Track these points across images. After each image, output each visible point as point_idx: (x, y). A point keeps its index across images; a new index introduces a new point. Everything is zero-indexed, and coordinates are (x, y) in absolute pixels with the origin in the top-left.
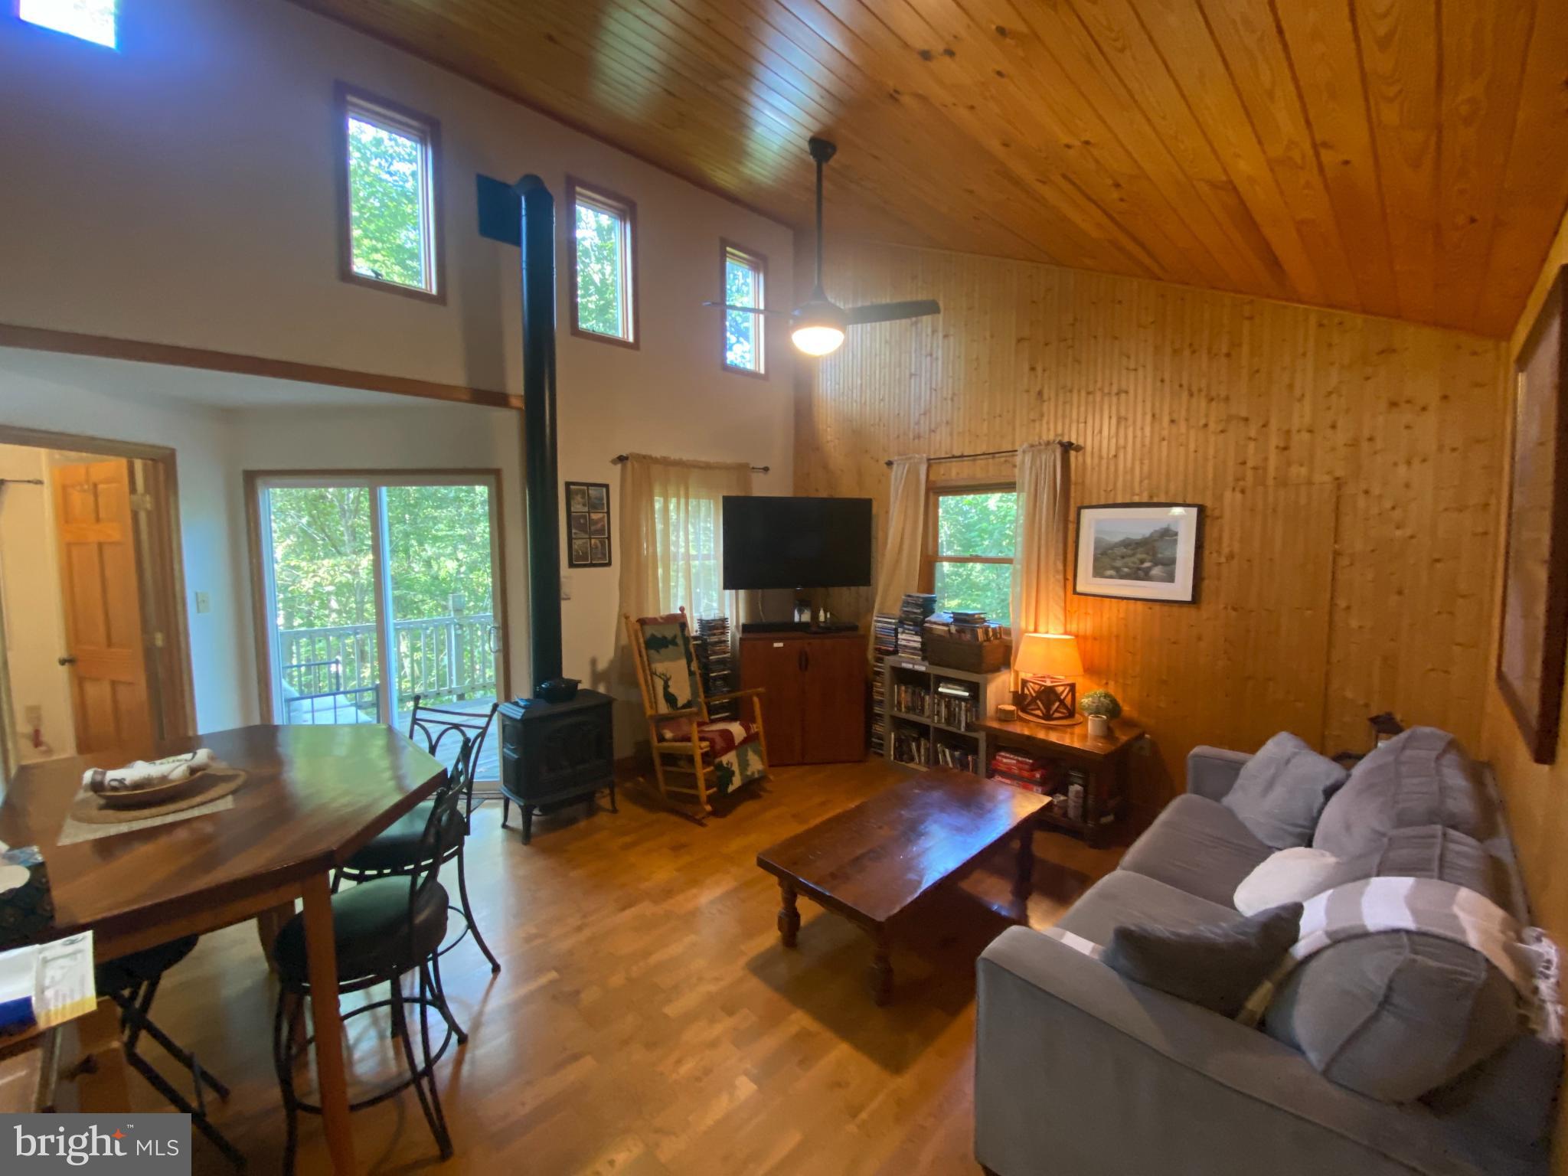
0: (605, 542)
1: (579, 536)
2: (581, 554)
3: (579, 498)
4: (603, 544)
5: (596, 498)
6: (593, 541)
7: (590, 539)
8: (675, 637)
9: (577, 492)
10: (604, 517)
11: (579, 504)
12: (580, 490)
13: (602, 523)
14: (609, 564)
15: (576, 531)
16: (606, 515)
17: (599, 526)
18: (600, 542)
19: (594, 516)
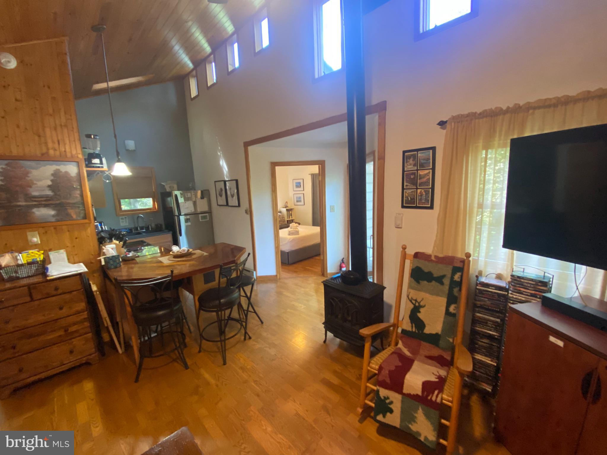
0: (429, 191)
1: (408, 187)
2: (410, 199)
3: (411, 161)
4: (427, 193)
5: (424, 160)
6: (419, 191)
7: (417, 189)
8: (444, 276)
9: (409, 157)
10: (429, 172)
11: (411, 165)
12: (412, 155)
13: (428, 177)
14: (431, 207)
15: (408, 184)
16: (431, 171)
17: (424, 180)
18: (425, 191)
19: (421, 173)
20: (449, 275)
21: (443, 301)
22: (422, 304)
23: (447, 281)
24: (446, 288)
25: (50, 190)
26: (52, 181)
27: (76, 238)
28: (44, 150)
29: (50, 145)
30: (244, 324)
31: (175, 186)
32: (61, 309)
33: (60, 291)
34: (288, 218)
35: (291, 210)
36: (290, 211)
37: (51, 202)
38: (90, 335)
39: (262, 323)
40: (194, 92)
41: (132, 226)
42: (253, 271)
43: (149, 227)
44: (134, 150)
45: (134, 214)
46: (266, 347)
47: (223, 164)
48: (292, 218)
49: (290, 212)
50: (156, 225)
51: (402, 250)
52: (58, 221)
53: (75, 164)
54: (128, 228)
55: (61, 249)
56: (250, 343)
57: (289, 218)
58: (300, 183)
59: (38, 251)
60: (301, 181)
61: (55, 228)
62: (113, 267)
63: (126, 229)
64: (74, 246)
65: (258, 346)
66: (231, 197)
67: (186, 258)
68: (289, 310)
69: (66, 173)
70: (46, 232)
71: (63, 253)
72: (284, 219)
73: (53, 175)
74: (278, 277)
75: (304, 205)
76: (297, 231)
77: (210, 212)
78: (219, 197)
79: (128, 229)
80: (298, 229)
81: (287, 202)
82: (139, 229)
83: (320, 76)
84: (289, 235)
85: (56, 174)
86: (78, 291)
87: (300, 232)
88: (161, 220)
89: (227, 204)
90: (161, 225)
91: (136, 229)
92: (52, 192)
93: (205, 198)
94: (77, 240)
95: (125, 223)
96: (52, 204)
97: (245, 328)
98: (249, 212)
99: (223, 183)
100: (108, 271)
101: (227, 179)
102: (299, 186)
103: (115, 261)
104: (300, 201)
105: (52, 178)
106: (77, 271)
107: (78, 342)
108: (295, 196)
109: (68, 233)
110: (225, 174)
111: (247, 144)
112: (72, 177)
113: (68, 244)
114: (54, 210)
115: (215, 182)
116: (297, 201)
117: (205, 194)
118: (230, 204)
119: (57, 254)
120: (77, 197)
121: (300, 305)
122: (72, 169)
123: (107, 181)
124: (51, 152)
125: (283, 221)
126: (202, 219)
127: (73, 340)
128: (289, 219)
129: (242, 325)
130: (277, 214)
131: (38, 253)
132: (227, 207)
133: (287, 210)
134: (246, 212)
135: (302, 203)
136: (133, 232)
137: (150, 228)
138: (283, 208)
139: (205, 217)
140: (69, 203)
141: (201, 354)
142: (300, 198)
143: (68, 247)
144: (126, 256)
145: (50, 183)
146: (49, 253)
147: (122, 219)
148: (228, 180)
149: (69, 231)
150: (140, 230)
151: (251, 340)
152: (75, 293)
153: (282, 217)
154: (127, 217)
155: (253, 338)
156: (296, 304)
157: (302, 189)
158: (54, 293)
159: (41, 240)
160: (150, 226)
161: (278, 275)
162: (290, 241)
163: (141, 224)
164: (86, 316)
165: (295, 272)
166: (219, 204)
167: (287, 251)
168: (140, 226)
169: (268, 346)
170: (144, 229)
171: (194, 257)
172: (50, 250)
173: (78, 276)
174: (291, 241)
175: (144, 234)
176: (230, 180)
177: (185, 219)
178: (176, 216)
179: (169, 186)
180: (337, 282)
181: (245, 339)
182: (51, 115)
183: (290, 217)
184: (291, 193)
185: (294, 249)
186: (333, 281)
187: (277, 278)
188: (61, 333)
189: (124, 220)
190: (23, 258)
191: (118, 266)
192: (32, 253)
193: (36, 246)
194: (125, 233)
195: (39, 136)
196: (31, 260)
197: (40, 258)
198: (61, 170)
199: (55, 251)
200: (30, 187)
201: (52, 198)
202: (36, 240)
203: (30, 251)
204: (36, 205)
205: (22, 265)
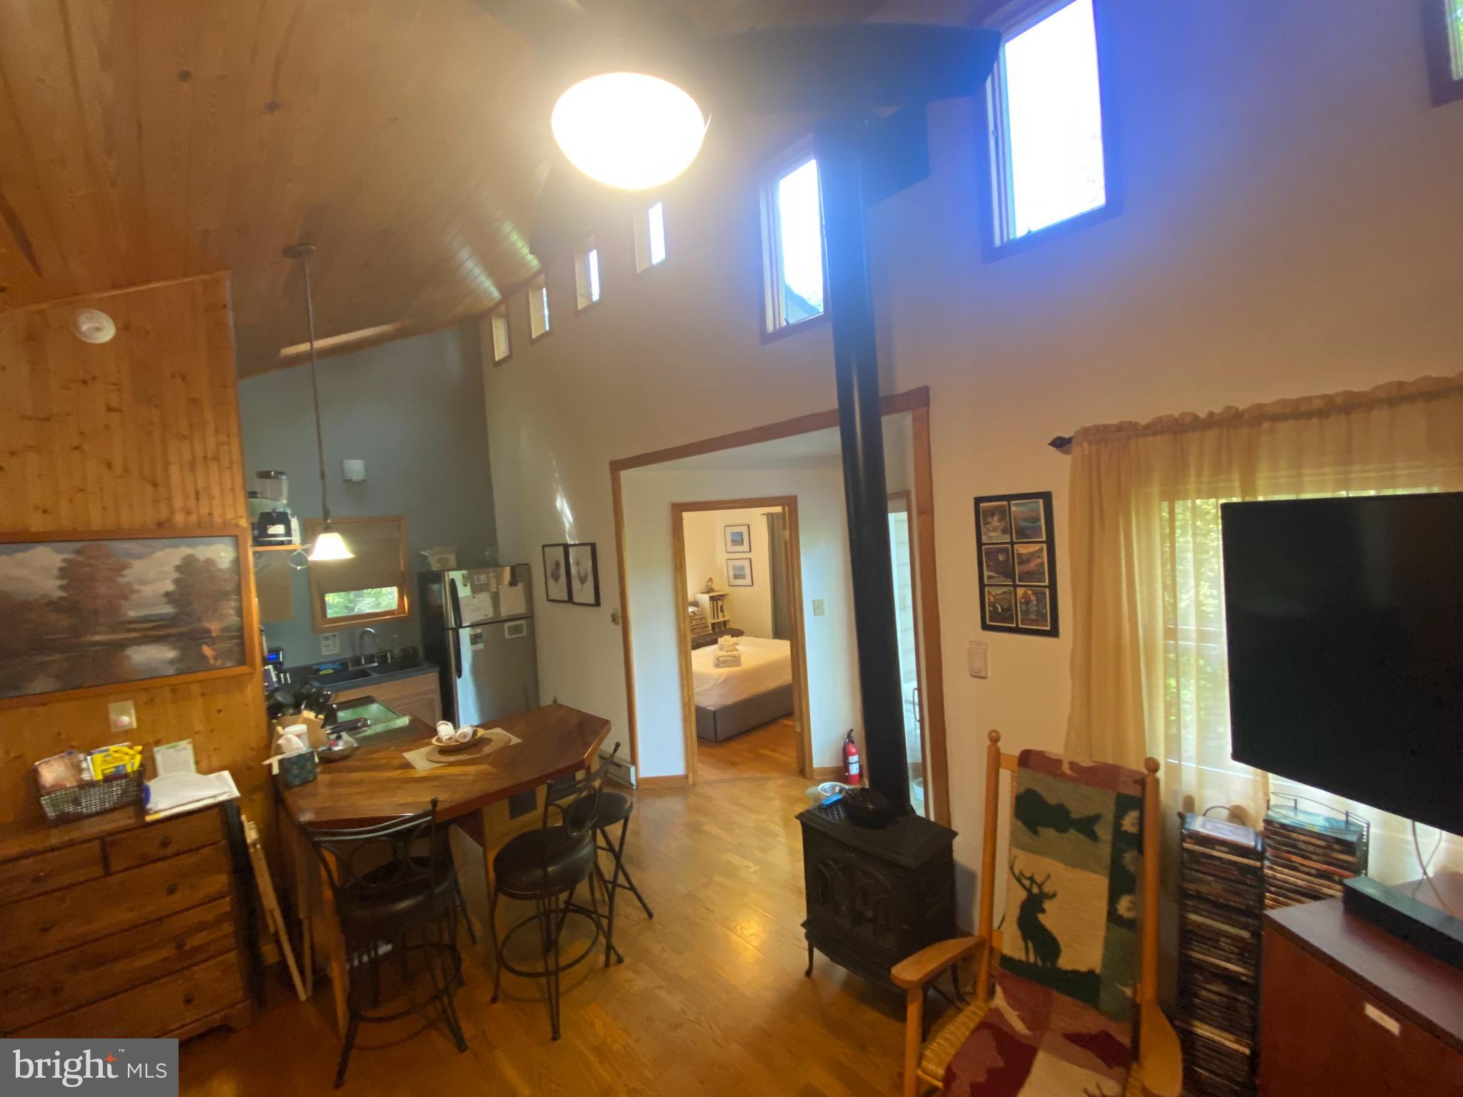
0: (1045, 594)
1: (993, 582)
2: (1000, 610)
3: (995, 521)
4: (1040, 600)
5: (1025, 520)
6: (1020, 591)
7: (1015, 586)
8: (1096, 818)
9: (992, 512)
10: (1041, 550)
11: (995, 530)
12: (997, 508)
13: (1039, 561)
14: (1054, 632)
15: (992, 574)
16: (1044, 546)
17: (1032, 566)
18: (1035, 593)
19: (1022, 549)
20: (1109, 816)
21: (1100, 884)
22: (1048, 888)
23: (1104, 831)
24: (1106, 850)
25: (169, 603)
26: (176, 582)
27: (219, 711)
28: (164, 514)
29: (178, 503)
30: (605, 922)
31: (452, 558)
32: (172, 891)
33: (171, 850)
34: (714, 618)
35: (722, 597)
36: (720, 600)
37: (170, 631)
38: (232, 956)
39: (650, 915)
40: (501, 350)
41: (348, 655)
42: (628, 766)
43: (386, 655)
44: (364, 481)
45: (354, 625)
46: (660, 987)
47: (563, 506)
48: (724, 616)
49: (720, 603)
50: (404, 651)
51: (988, 742)
52: (181, 672)
53: (228, 540)
54: (339, 659)
55: (181, 739)
56: (621, 973)
57: (718, 618)
58: (741, 534)
59: (131, 748)
60: (744, 530)
61: (173, 691)
62: (297, 781)
63: (333, 662)
64: (212, 731)
65: (639, 984)
66: (579, 583)
67: (469, 755)
68: (717, 878)
69: (210, 562)
70: (152, 700)
71: (185, 749)
72: (704, 621)
73: (178, 568)
74: (691, 781)
75: (752, 585)
76: (735, 657)
77: (529, 616)
78: (551, 581)
79: (337, 663)
80: (737, 650)
81: (710, 580)
82: (363, 662)
83: (778, 327)
84: (717, 666)
85: (187, 566)
86: (211, 847)
87: (743, 659)
88: (415, 638)
89: (570, 600)
90: (415, 650)
91: (357, 661)
92: (173, 608)
93: (519, 584)
94: (222, 714)
95: (331, 648)
96: (171, 635)
97: (608, 935)
98: (622, 618)
99: (561, 548)
100: (286, 794)
101: (570, 541)
102: (740, 540)
103: (303, 768)
104: (743, 577)
106: (214, 797)
107: (203, 974)
108: (731, 563)
109: (200, 702)
110: (567, 531)
111: (617, 466)
112: (221, 570)
113: (199, 727)
114: (174, 648)
115: (544, 546)
116: (736, 577)
117: (520, 574)
118: (576, 599)
119: (172, 750)
120: (229, 615)
121: (746, 863)
122: (221, 554)
123: (299, 568)
124: (179, 518)
125: (703, 628)
126: (510, 634)
127: (195, 969)
128: (716, 621)
129: (599, 926)
130: (685, 608)
131: (131, 752)
132: (570, 605)
133: (712, 598)
134: (614, 619)
135: (747, 581)
136: (350, 669)
137: (389, 656)
138: (702, 593)
139: (517, 629)
140: (207, 631)
141: (498, 1005)
142: (742, 568)
143: (197, 732)
144: (330, 749)
145: (170, 587)
146: (156, 749)
147: (327, 638)
148: (573, 543)
149: (203, 695)
150: (366, 663)
151: (622, 966)
152: (206, 850)
153: (699, 617)
154: (336, 633)
155: (627, 961)
156: (734, 858)
157: (746, 547)
158: (162, 852)
159: (139, 721)
160: (389, 653)
161: (690, 775)
162: (718, 682)
163: (370, 649)
164: (228, 909)
165: (733, 764)
166: (550, 598)
167: (712, 709)
168: (368, 653)
169: (662, 983)
170: (374, 662)
171: (487, 749)
172: (158, 743)
173: (217, 810)
174: (722, 682)
175: (375, 675)
176: (577, 543)
177: (471, 636)
178: (452, 629)
179: (437, 558)
180: (833, 816)
181: (607, 964)
182: (185, 438)
183: (720, 614)
184: (721, 557)
185: (729, 701)
186: (823, 815)
187: (688, 782)
188: (168, 952)
189: (330, 642)
190: (95, 766)
191: (311, 777)
192: (116, 752)
193: (126, 735)
194: (332, 671)
195: (155, 485)
196: (113, 770)
197: (133, 765)
198: (198, 557)
199: (169, 745)
200: (126, 598)
201: (172, 621)
202: (128, 720)
203: (113, 748)
204: (135, 638)
205: (92, 784)
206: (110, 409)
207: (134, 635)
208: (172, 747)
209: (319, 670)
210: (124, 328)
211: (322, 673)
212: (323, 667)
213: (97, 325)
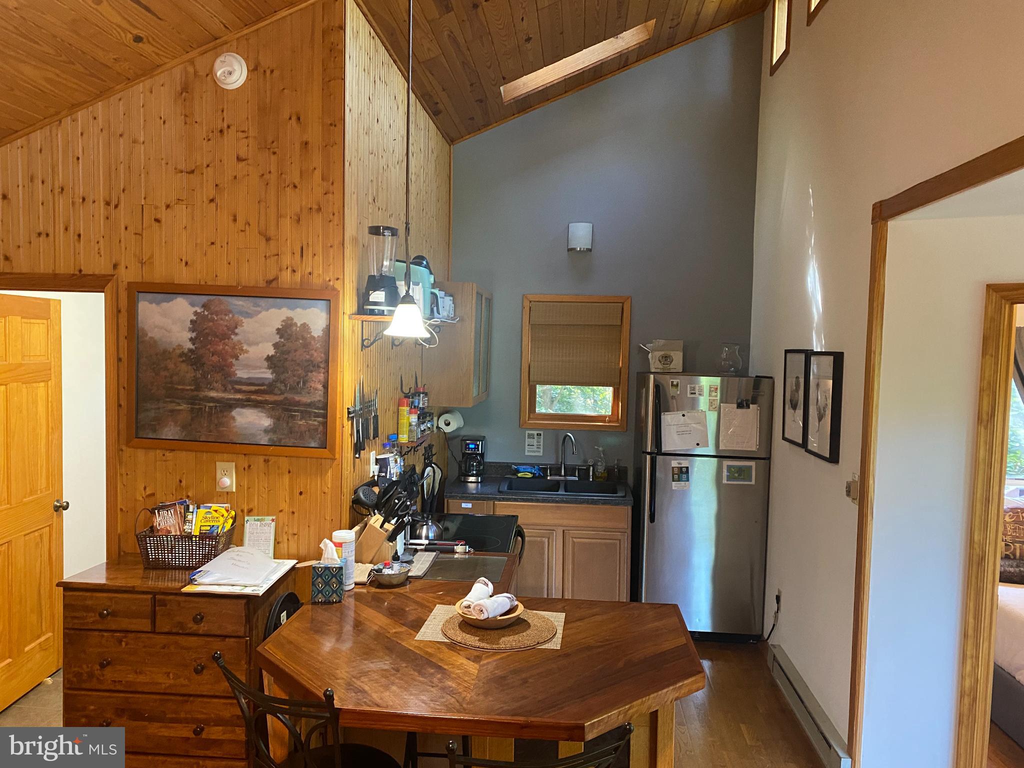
25: (269, 368)
26: (276, 346)
27: (301, 493)
28: (273, 272)
29: (287, 260)
32: (198, 671)
33: (203, 628)
37: (268, 397)
41: (551, 461)
43: (588, 470)
44: (590, 250)
50: (609, 470)
54: (538, 465)
55: (269, 514)
59: (227, 510)
61: (266, 461)
62: (321, 597)
63: (532, 465)
64: (293, 513)
66: (816, 418)
69: (305, 327)
70: (249, 467)
71: (268, 525)
73: (279, 331)
77: (765, 458)
78: (789, 411)
79: (538, 468)
85: (286, 331)
86: (236, 640)
89: (804, 445)
91: (556, 471)
92: (272, 373)
93: (751, 407)
94: (303, 497)
95: (535, 448)
96: (266, 402)
98: (860, 492)
99: (804, 357)
101: (814, 346)
105: (277, 339)
109: (286, 479)
110: (815, 327)
111: (884, 213)
112: (314, 338)
113: (285, 506)
115: (787, 352)
118: (810, 444)
119: (259, 523)
120: (316, 389)
124: (285, 277)
126: (730, 477)
131: (226, 515)
132: (803, 453)
134: (848, 493)
136: (549, 478)
137: (592, 472)
140: (298, 404)
143: (281, 511)
144: (381, 570)
145: (271, 352)
146: (246, 518)
147: (531, 436)
148: (815, 349)
149: (290, 472)
150: (564, 474)
154: (541, 432)
158: (193, 627)
159: (239, 485)
160: (591, 468)
163: (573, 460)
166: (786, 436)
168: (569, 462)
170: (574, 475)
175: (566, 492)
176: (821, 350)
177: (670, 469)
179: (659, 354)
188: (189, 732)
189: (535, 442)
190: (197, 522)
191: (335, 598)
192: (216, 511)
193: (225, 496)
194: (530, 475)
195: (268, 239)
196: (208, 528)
197: (223, 528)
198: (295, 320)
199: (256, 518)
200: (237, 358)
201: (270, 387)
202: (228, 481)
203: (215, 506)
204: (239, 400)
205: (189, 537)
206: (239, 159)
207: (238, 396)
208: (258, 520)
209: (518, 471)
210: (254, 69)
211: (519, 475)
212: (521, 468)
213: (230, 69)
